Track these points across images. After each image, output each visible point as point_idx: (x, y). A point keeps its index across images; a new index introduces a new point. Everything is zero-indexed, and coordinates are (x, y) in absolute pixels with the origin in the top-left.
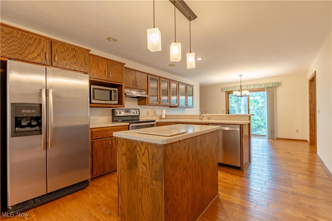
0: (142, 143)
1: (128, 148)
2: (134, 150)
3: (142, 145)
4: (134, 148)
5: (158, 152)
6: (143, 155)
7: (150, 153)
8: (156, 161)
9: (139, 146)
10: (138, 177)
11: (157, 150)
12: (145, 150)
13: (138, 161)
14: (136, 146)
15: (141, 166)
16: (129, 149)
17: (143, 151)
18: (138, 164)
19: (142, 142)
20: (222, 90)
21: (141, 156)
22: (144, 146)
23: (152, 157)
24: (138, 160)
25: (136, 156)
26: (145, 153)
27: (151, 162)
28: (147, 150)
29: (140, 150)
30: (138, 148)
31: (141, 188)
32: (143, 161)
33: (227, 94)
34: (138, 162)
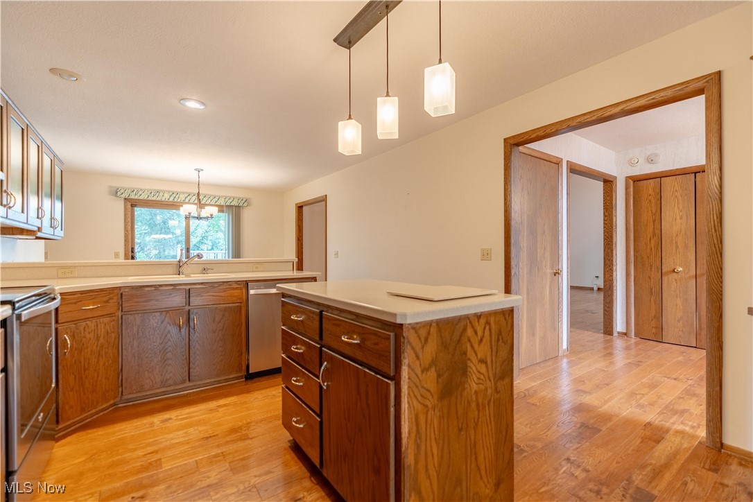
0: (478, 316)
1: (442, 343)
2: (459, 341)
3: (478, 322)
4: (461, 336)
5: (507, 323)
6: (481, 341)
7: (493, 332)
8: (503, 342)
9: (473, 327)
10: (468, 401)
11: (505, 319)
12: (485, 328)
13: (469, 361)
14: (465, 329)
15: (477, 369)
16: (444, 346)
17: (480, 333)
18: (469, 369)
19: (479, 314)
20: (115, 192)
21: (476, 346)
22: (482, 321)
23: (496, 338)
24: (469, 359)
25: (465, 353)
26: (483, 336)
27: (494, 349)
28: (487, 327)
29: (474, 334)
30: (470, 332)
31: (474, 419)
32: (479, 357)
33: (129, 206)
34: (469, 364)
